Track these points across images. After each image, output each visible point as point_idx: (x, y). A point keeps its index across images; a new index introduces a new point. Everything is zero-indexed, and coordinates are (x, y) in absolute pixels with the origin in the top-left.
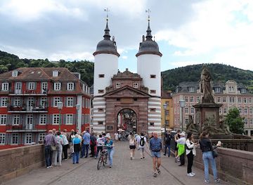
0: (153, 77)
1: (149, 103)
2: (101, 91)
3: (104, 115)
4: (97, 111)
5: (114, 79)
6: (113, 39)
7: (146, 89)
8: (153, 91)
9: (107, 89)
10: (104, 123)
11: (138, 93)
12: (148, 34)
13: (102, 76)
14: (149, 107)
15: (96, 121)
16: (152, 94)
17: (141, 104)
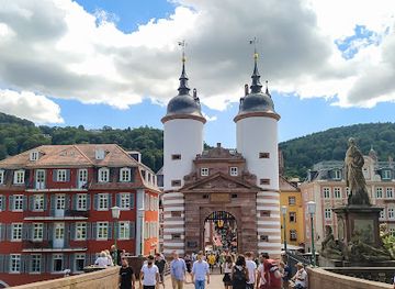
0: (264, 156)
1: (258, 201)
2: (175, 183)
3: (182, 223)
4: (170, 216)
5: (197, 162)
6: (195, 94)
7: (253, 177)
8: (265, 182)
9: (186, 178)
10: (182, 237)
11: (239, 185)
12: (254, 82)
13: (177, 157)
14: (259, 208)
15: (168, 234)
16: (263, 187)
17: (245, 203)
